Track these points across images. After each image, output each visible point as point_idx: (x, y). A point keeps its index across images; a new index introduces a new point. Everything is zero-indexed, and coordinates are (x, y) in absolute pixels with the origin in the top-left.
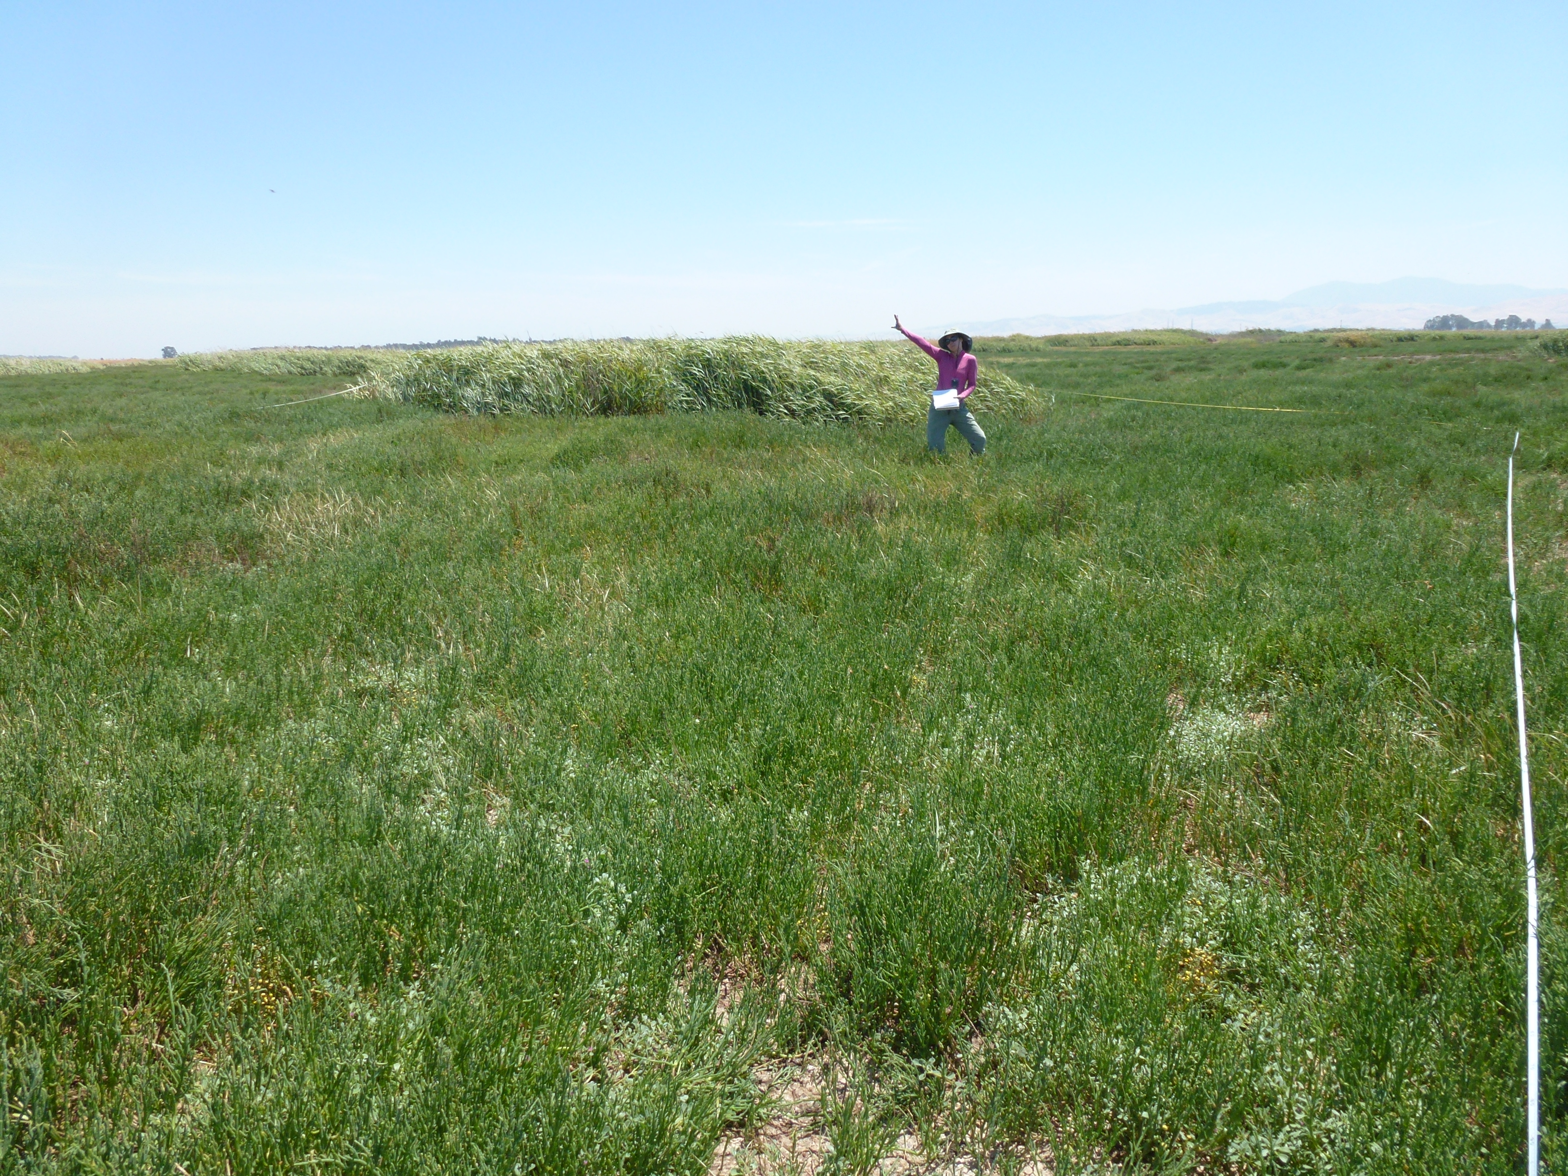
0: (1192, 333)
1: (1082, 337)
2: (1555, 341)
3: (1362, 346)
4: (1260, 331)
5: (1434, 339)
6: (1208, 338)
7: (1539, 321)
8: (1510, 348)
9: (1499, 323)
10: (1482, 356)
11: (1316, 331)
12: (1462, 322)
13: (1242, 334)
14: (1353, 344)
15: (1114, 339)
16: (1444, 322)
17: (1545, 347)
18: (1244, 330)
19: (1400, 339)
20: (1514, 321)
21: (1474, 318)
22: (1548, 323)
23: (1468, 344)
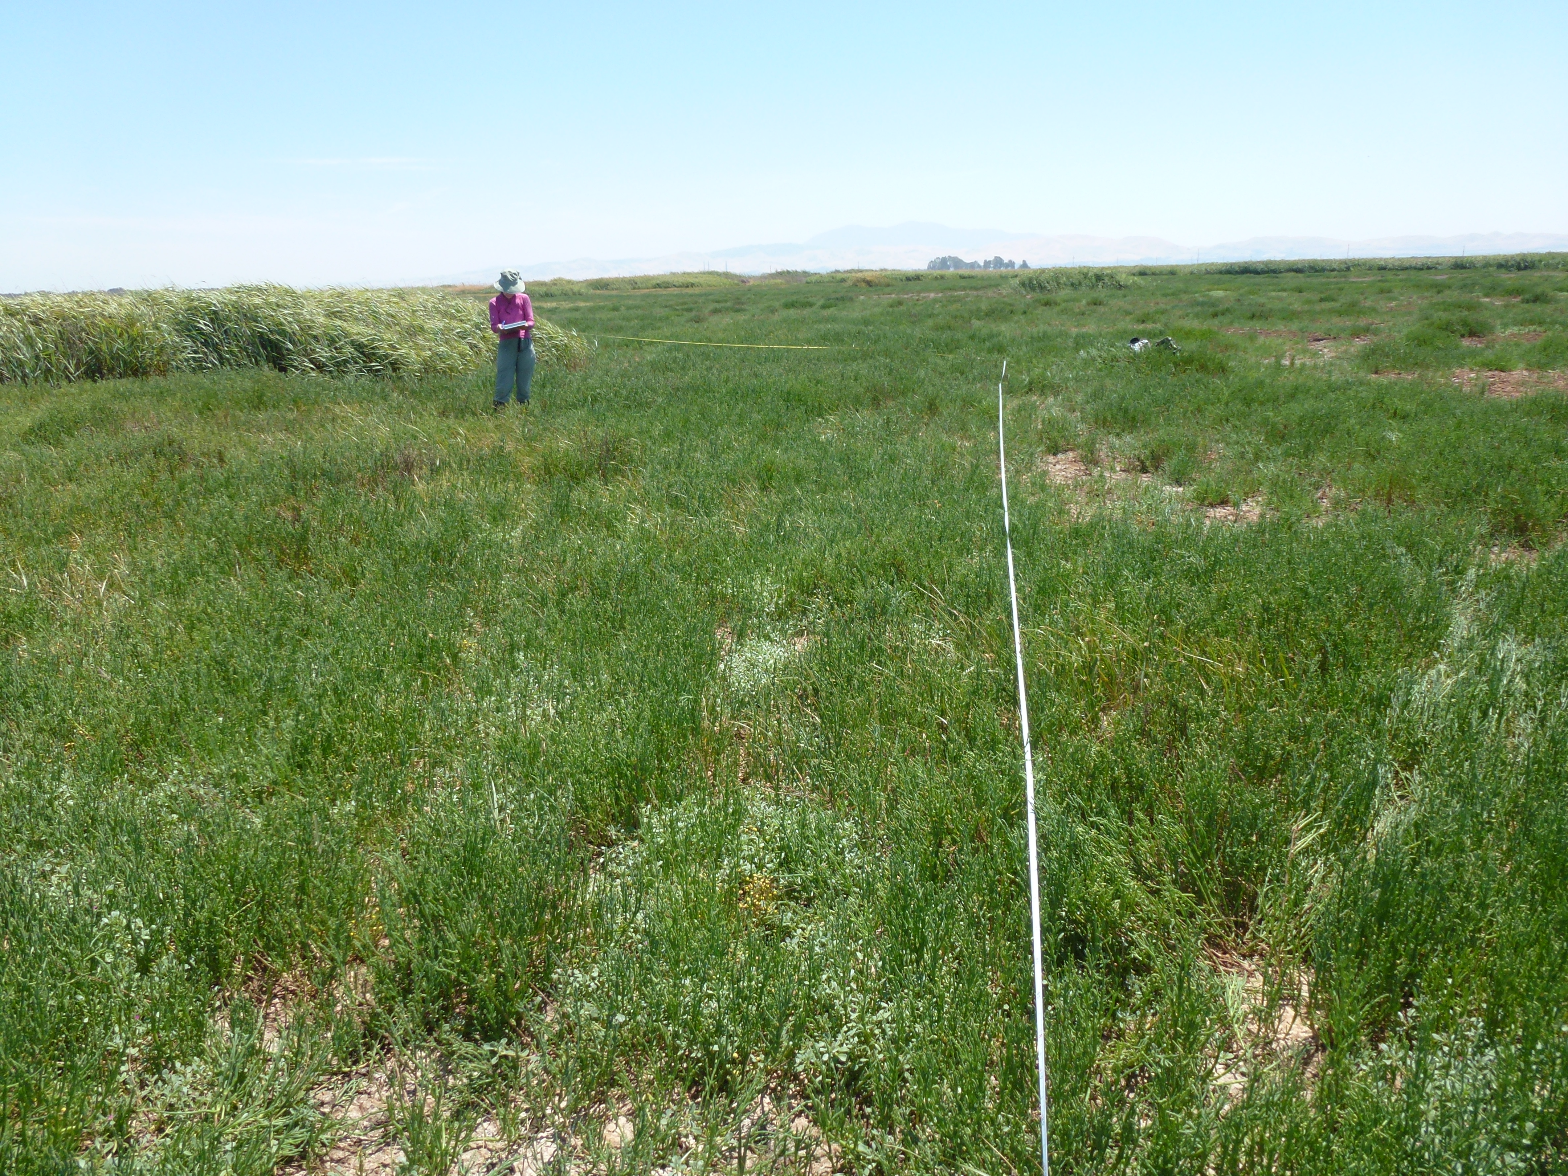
0: (727, 275)
1: (623, 280)
2: (1031, 280)
3: (877, 285)
4: (788, 272)
5: (936, 278)
6: (743, 280)
7: (1018, 263)
8: (997, 286)
9: (987, 264)
10: (975, 293)
11: (837, 271)
12: (957, 262)
13: (772, 276)
14: (869, 283)
15: (654, 282)
16: (944, 262)
17: (1023, 284)
18: (773, 271)
19: (908, 279)
20: (998, 261)
21: (968, 260)
22: (1025, 265)
23: (963, 283)
